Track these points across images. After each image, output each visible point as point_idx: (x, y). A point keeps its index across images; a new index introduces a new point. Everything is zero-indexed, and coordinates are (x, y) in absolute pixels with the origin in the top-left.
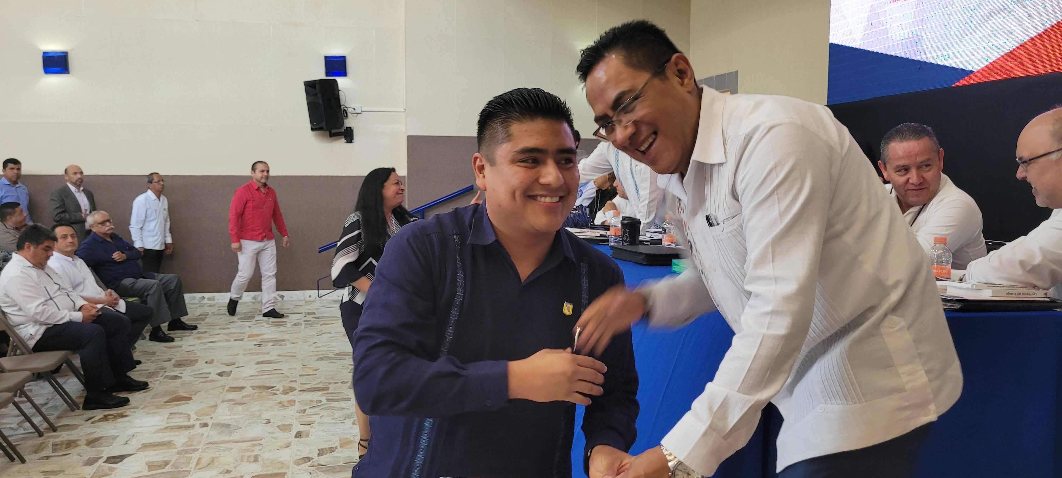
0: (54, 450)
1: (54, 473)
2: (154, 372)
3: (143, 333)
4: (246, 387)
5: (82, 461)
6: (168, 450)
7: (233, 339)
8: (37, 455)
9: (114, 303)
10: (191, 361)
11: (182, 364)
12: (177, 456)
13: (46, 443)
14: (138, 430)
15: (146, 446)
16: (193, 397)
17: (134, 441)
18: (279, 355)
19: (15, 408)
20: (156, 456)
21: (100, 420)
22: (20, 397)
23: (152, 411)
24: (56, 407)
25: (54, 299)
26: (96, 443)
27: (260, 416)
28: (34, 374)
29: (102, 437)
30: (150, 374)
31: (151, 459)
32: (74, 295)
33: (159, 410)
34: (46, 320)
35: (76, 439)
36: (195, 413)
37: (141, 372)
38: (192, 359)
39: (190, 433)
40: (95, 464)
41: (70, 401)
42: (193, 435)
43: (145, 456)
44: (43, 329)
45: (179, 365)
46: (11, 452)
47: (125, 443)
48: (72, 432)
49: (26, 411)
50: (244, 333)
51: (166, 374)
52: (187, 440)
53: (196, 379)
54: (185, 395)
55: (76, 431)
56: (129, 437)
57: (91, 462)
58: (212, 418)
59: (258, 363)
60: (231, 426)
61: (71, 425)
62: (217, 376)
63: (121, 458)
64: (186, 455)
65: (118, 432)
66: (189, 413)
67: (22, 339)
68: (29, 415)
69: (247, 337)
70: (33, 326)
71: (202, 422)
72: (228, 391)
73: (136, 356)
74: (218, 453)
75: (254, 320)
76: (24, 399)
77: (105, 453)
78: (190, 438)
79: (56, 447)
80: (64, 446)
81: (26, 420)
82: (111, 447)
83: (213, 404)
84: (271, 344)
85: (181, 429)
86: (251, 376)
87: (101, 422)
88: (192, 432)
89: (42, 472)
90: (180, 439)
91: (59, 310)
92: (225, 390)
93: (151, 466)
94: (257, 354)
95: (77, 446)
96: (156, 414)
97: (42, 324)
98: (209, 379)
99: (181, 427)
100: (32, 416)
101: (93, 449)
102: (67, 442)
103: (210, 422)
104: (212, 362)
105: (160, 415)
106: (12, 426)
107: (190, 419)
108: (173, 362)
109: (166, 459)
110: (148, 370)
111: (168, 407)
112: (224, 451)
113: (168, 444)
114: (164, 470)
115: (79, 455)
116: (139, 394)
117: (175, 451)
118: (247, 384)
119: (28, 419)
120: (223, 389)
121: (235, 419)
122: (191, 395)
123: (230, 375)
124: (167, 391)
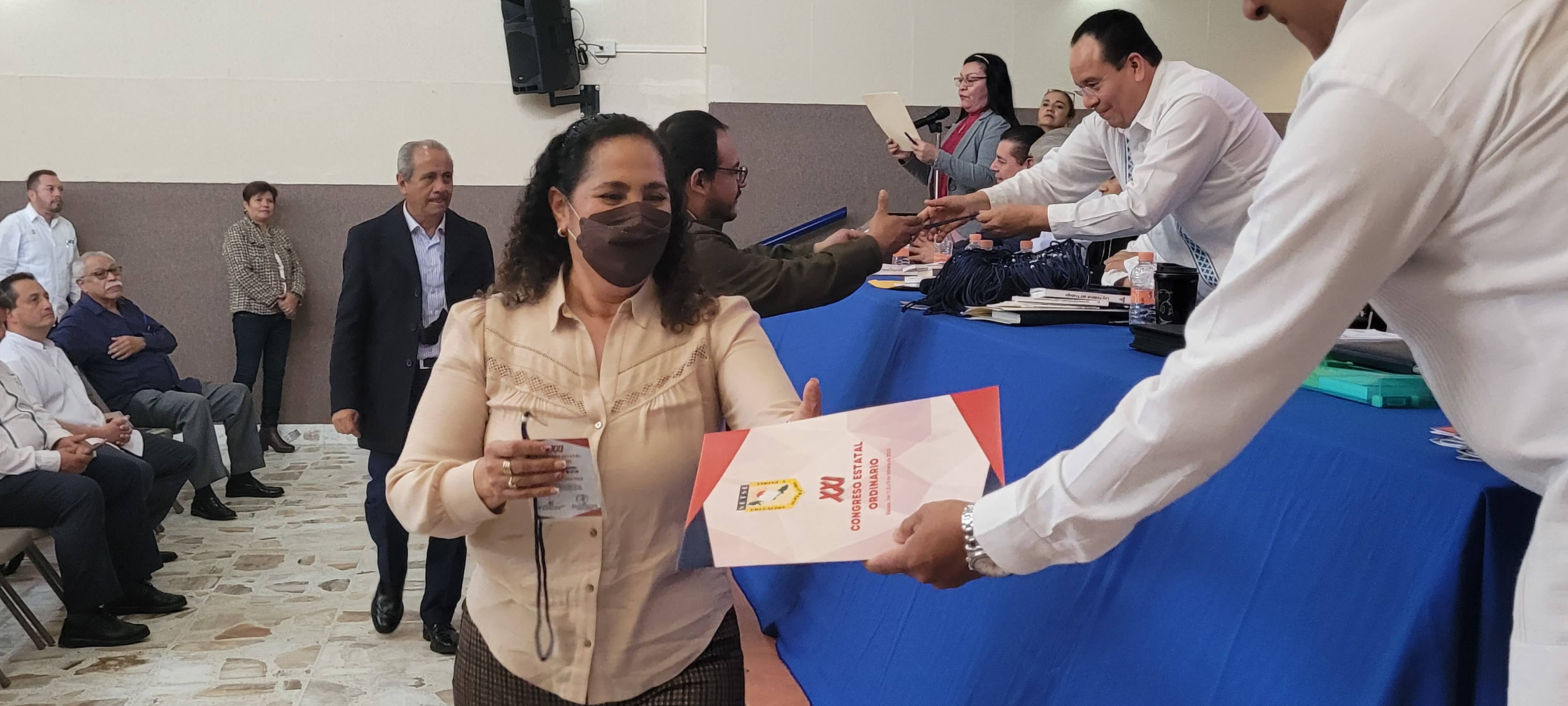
2: (198, 578)
3: (177, 499)
9: (122, 438)
10: (271, 558)
11: (252, 565)
16: (273, 629)
21: (93, 668)
23: (190, 655)
25: (6, 425)
30: (191, 582)
33: (204, 653)
36: (275, 661)
37: (174, 577)
38: (276, 554)
39: (264, 699)
45: (247, 564)
51: (222, 582)
53: (281, 594)
54: (256, 624)
58: (309, 671)
60: (347, 689)
61: (36, 676)
62: (320, 589)
65: (125, 693)
66: (264, 660)
71: (289, 679)
72: (340, 619)
73: (164, 544)
83: (311, 643)
85: (248, 692)
87: (95, 673)
88: (269, 698)
91: (17, 447)
92: (336, 617)
96: (199, 661)
98: (304, 594)
99: (246, 688)
103: (304, 680)
104: (312, 560)
105: (209, 663)
107: (266, 671)
108: (235, 558)
110: (187, 573)
111: (223, 647)
120: (333, 616)
121: (355, 675)
122: (270, 625)
123: (347, 588)
124: (221, 616)
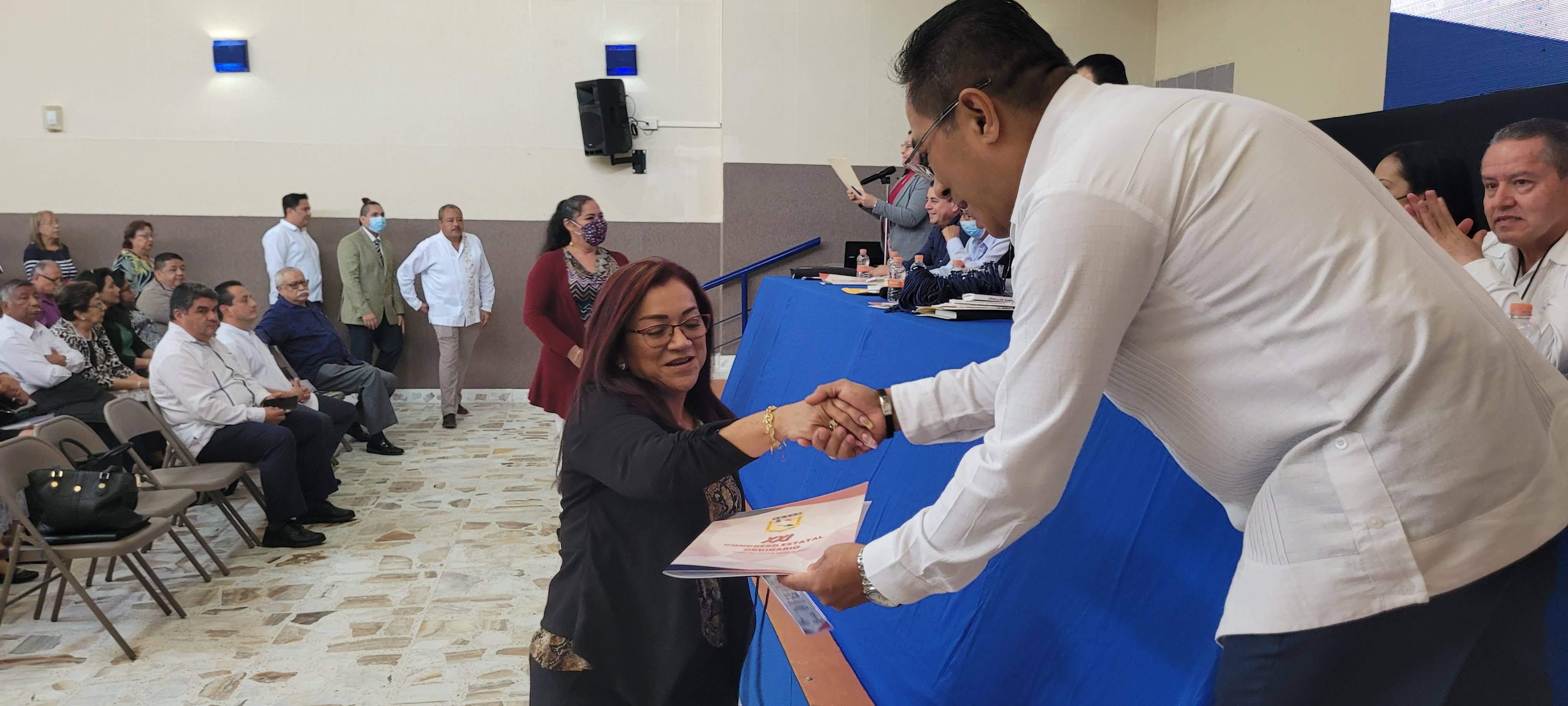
0: (225, 602)
1: (223, 633)
2: (362, 498)
4: (490, 523)
5: (262, 619)
6: (381, 608)
7: (472, 455)
8: (202, 607)
10: (414, 484)
11: (401, 488)
12: (393, 616)
13: (214, 592)
14: (340, 578)
15: (350, 601)
16: (416, 534)
17: (334, 593)
18: (535, 480)
19: (173, 541)
20: (365, 615)
21: (288, 562)
22: (181, 526)
23: (359, 552)
24: (228, 541)
25: (226, 390)
26: (283, 593)
27: (509, 565)
28: (198, 494)
29: (292, 586)
30: (358, 501)
31: (358, 620)
32: (254, 385)
33: (368, 551)
34: (216, 417)
35: (255, 587)
36: (418, 557)
37: (346, 497)
38: (416, 481)
39: (411, 585)
40: (280, 624)
41: (247, 534)
42: (415, 588)
43: (348, 615)
44: (211, 431)
45: (398, 488)
46: (166, 602)
47: (321, 595)
48: (250, 577)
49: (188, 546)
50: (488, 446)
51: (379, 501)
52: (406, 595)
53: (420, 509)
54: (405, 531)
55: (255, 576)
56: (328, 588)
57: (275, 620)
58: (441, 565)
59: (507, 490)
60: (469, 578)
61: (247, 568)
62: (450, 506)
63: (316, 616)
64: (406, 616)
65: (312, 580)
66: (410, 557)
67: (183, 444)
68: (191, 552)
69: (492, 452)
70: (198, 426)
71: (428, 570)
72: (464, 527)
73: (338, 473)
74: (450, 616)
75: (502, 429)
76: (186, 529)
77: (294, 608)
78: (410, 591)
79: (227, 597)
80: (239, 596)
81: (187, 559)
82: (302, 600)
83: (443, 545)
84: (525, 463)
85: (399, 579)
86: (497, 508)
87: (290, 565)
88: (414, 583)
89: (207, 632)
90: (398, 593)
91: (233, 405)
92: (461, 526)
93: (357, 630)
94: (507, 477)
95: (256, 597)
96: (363, 557)
97: (208, 424)
98: (439, 509)
99: (398, 576)
100: (196, 552)
101: (278, 602)
102: (242, 591)
103: (439, 571)
104: (443, 485)
105: (371, 559)
106: (168, 566)
107: (412, 565)
108: (389, 484)
109: (376, 621)
110: (355, 494)
111: (381, 547)
112: (459, 612)
113: (381, 600)
114: (374, 636)
115: (258, 609)
116: (342, 527)
117: (390, 609)
118: (493, 519)
119: (190, 557)
120: (459, 525)
121: (475, 567)
122: (414, 531)
123: (467, 506)
124: (379, 525)
